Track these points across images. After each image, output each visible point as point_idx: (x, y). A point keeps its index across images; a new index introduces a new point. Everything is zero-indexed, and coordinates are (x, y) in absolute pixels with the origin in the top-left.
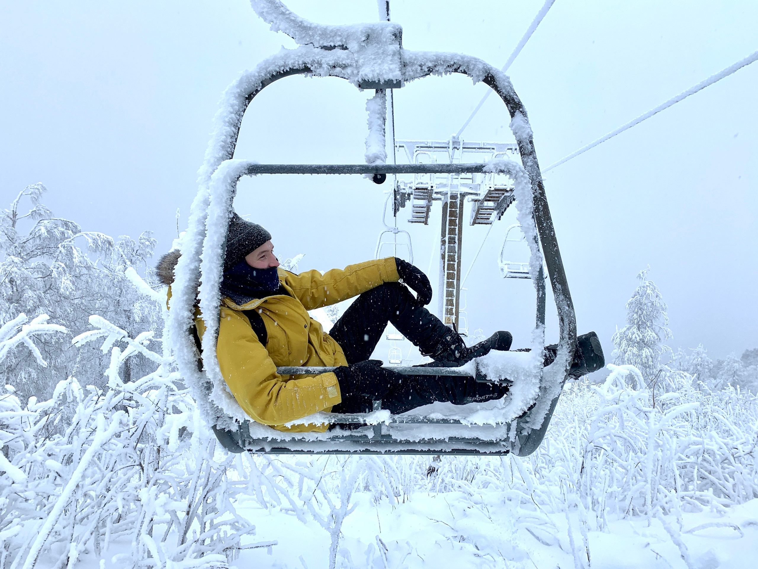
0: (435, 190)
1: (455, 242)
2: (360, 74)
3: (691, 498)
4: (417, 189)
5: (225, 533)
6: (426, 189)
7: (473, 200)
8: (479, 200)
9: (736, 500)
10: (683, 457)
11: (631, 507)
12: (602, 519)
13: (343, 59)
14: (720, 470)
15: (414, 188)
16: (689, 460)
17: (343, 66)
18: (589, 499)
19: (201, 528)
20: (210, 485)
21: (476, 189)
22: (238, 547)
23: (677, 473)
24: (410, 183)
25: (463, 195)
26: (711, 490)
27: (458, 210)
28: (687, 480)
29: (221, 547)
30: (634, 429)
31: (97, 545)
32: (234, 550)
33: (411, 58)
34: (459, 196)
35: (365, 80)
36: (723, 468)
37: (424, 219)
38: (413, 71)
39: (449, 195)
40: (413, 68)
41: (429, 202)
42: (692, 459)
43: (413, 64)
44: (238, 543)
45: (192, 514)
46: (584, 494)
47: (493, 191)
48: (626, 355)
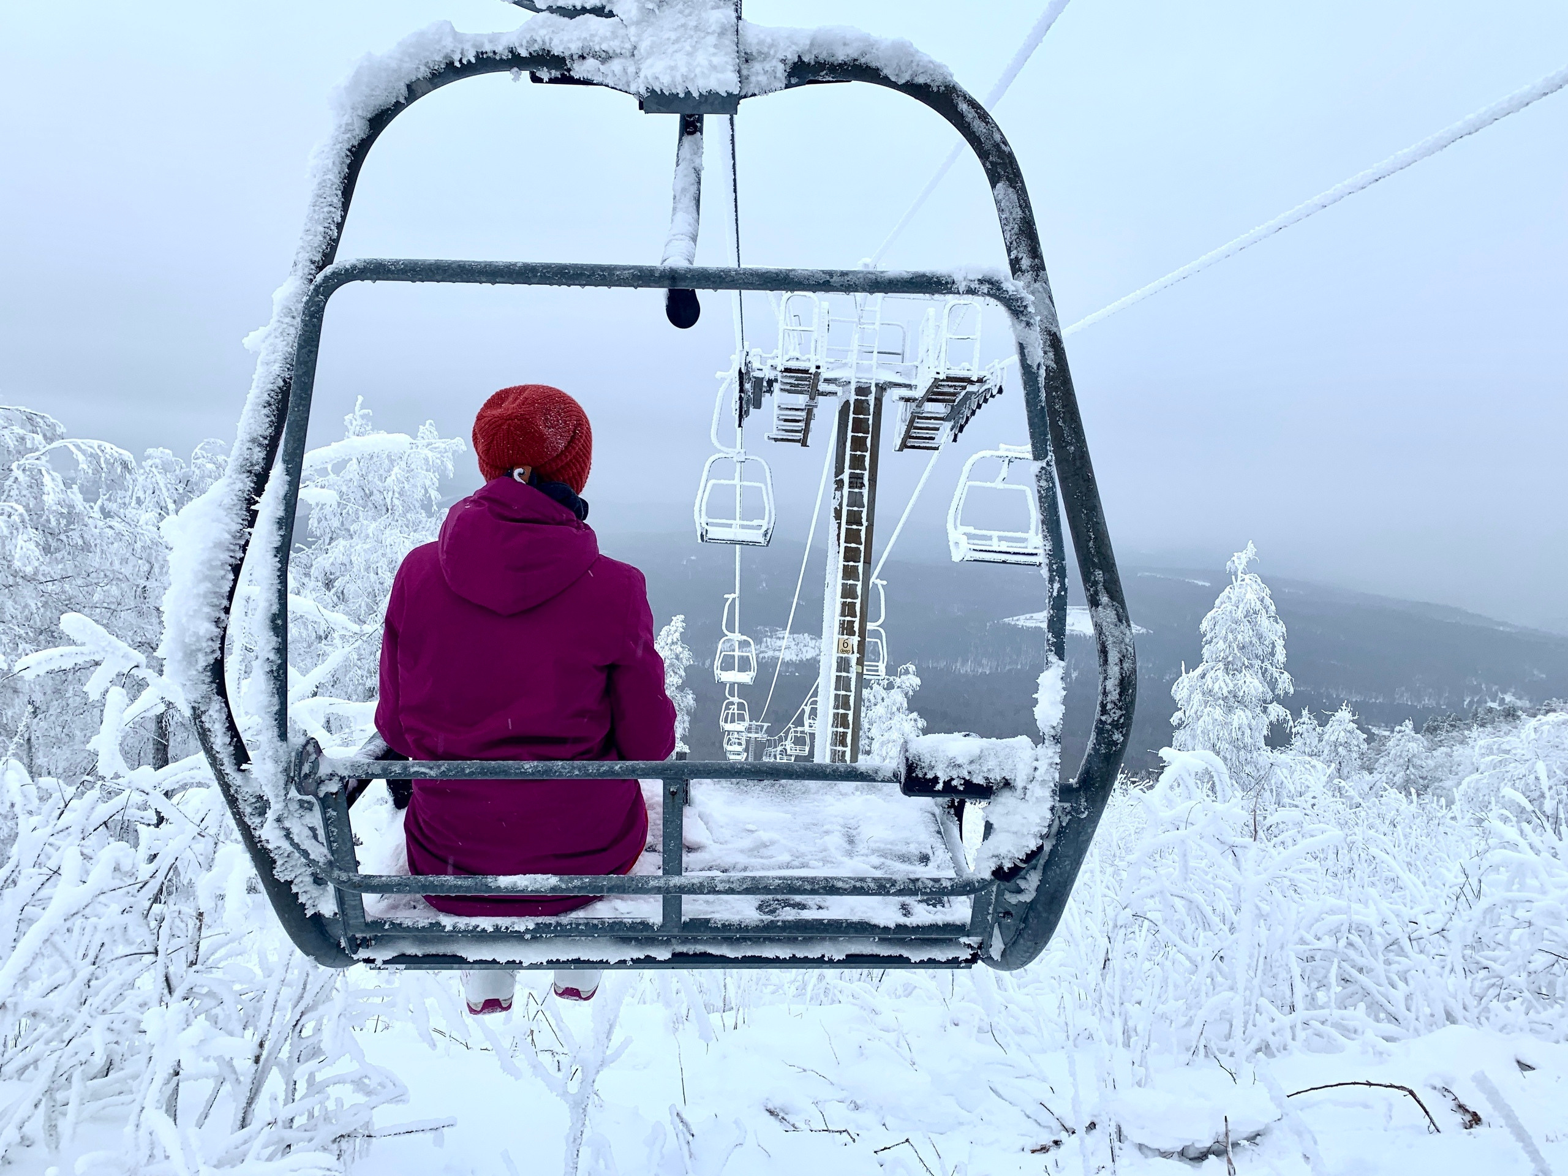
0: (825, 374)
1: (862, 485)
2: (642, 75)
3: (1323, 1023)
4: (787, 370)
5: (339, 1102)
6: (806, 371)
7: (902, 398)
8: (914, 400)
9: (1411, 1029)
10: (1309, 937)
11: (1203, 1042)
12: (1142, 1069)
13: (604, 39)
14: (1379, 967)
15: (781, 368)
16: (1318, 945)
17: (604, 55)
18: (1118, 1023)
19: (286, 1090)
20: (308, 999)
21: (908, 375)
22: (366, 1133)
23: (1296, 972)
24: (773, 358)
25: (882, 388)
26: (1362, 1006)
27: (871, 417)
28: (1314, 984)
29: (326, 1133)
30: (1210, 875)
31: (52, 1128)
32: (358, 1140)
33: (761, 43)
34: (873, 389)
35: (653, 91)
36: (1388, 963)
37: (800, 436)
38: (765, 72)
39: (853, 386)
40: (768, 67)
41: (812, 398)
42: (1328, 942)
43: (766, 57)
44: (367, 1125)
45: (267, 1060)
46: (1107, 1014)
47: (943, 380)
48: (1201, 722)
